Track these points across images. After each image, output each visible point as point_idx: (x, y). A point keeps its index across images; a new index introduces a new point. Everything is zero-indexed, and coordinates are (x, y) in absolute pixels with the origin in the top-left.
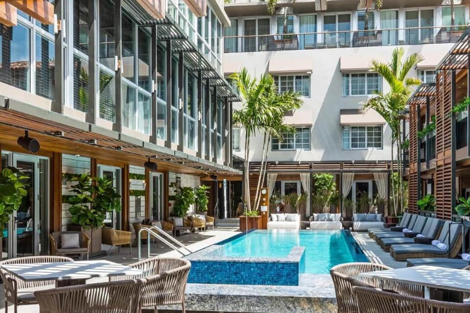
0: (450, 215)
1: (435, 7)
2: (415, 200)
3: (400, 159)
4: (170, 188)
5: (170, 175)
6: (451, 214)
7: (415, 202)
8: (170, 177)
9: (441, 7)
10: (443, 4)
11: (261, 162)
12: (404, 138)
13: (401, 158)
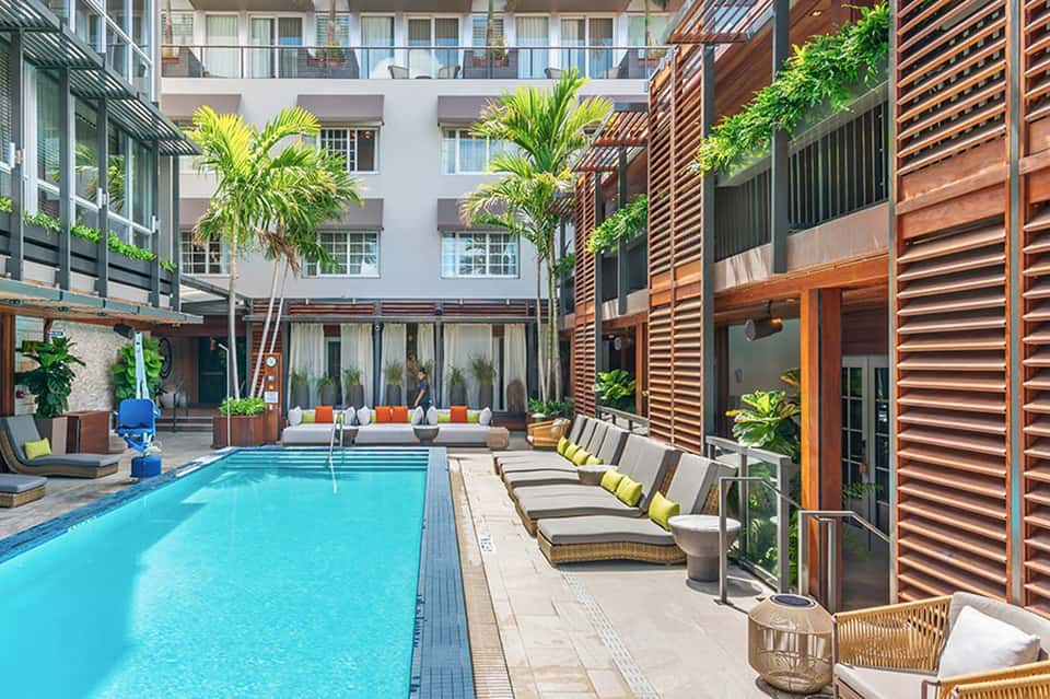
0: (698, 438)
1: (614, 14)
2: (587, 382)
3: (553, 297)
4: (17, 354)
5: (17, 322)
6: (700, 433)
7: (587, 388)
8: (17, 327)
9: (625, 15)
10: (629, 9)
11: (269, 299)
12: (564, 249)
13: (556, 294)
